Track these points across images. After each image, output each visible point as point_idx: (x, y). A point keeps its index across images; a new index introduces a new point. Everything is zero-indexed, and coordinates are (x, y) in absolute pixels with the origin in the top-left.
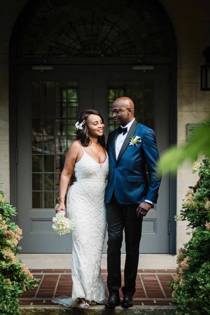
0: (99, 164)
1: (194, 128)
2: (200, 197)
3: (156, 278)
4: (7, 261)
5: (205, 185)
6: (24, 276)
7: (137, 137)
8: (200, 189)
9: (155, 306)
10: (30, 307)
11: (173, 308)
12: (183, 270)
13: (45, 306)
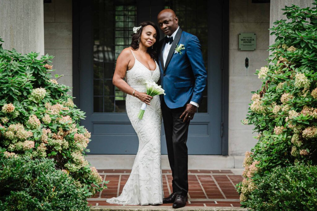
0: (149, 71)
1: (245, 38)
2: (267, 102)
3: (212, 179)
4: (77, 165)
5: (271, 90)
6: (94, 178)
7: (181, 45)
8: (267, 94)
9: (217, 207)
10: (96, 207)
11: (234, 210)
12: (251, 174)
13: (111, 207)
